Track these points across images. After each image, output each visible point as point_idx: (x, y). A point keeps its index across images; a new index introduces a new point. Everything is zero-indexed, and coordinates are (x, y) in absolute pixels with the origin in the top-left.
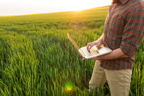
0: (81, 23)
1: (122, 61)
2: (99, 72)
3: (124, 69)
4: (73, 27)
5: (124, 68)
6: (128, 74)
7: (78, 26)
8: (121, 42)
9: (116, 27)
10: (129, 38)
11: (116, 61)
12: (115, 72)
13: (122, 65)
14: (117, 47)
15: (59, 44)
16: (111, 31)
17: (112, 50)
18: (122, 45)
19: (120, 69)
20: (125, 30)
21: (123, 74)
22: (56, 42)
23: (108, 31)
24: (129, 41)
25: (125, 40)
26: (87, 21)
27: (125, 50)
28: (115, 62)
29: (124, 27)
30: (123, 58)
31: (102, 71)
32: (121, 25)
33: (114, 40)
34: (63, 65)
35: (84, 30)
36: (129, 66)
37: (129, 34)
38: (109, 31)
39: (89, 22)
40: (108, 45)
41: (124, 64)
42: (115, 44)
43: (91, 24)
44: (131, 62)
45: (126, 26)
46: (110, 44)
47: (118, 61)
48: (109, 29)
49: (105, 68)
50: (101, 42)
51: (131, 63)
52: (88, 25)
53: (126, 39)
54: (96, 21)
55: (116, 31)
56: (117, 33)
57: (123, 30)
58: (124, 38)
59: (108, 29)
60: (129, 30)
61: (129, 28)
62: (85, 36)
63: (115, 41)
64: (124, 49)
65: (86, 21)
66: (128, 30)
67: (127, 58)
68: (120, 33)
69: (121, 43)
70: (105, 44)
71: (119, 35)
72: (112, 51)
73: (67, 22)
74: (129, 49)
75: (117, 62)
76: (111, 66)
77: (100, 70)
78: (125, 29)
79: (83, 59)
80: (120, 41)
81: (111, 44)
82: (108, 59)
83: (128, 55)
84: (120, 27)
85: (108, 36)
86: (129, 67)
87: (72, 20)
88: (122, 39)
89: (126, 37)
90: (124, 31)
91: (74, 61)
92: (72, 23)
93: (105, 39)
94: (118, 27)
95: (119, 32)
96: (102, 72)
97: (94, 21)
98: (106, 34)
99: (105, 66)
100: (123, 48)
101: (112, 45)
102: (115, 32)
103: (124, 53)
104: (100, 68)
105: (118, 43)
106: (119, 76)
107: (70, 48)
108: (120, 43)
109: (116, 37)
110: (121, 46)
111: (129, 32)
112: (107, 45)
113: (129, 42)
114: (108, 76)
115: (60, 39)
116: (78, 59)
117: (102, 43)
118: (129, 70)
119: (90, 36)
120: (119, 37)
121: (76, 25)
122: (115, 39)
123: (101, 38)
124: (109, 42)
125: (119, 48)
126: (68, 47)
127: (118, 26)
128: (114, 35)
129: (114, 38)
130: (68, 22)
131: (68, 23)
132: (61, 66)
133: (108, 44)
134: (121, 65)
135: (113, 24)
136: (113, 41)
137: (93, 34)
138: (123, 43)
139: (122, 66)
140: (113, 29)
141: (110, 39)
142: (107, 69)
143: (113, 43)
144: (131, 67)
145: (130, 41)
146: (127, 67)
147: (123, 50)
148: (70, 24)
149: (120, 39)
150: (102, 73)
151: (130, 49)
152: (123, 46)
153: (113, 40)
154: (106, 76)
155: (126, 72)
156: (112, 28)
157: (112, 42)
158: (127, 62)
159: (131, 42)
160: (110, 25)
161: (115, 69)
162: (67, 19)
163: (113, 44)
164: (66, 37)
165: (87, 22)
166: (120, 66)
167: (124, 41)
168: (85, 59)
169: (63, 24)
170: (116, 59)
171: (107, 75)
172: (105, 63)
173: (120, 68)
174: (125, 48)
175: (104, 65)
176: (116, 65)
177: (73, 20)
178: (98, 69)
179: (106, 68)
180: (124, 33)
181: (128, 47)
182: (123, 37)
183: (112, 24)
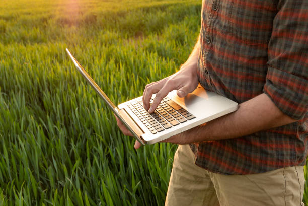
0: (95, 17)
1: (273, 139)
2: (192, 187)
3: (281, 167)
4: (65, 35)
5: (280, 164)
6: (295, 182)
7: (83, 30)
8: (266, 72)
9: (245, 17)
10: (293, 55)
11: (252, 142)
12: (252, 180)
13: (274, 152)
14: (254, 90)
15: (19, 100)
16: (228, 36)
17: (239, 103)
18: (270, 82)
19: (268, 168)
20: (278, 29)
21: (280, 185)
22: (7, 93)
23: (219, 32)
24: (294, 65)
25: (280, 64)
26: (116, 11)
27: (282, 100)
28: (251, 145)
29: (273, 17)
30: (278, 128)
31: (201, 182)
32: (264, 12)
33: (242, 67)
34: (44, 179)
35: (109, 42)
36: (298, 153)
37: (292, 40)
38: (222, 33)
39: (122, 14)
40: (222, 86)
41: (282, 149)
42: (247, 81)
43: (129, 18)
44: (301, 139)
45: (281, 13)
46: (228, 80)
47: (261, 142)
48: (221, 26)
49: (215, 170)
50: (193, 75)
51: (302, 142)
52: (118, 26)
53: (285, 58)
54: (147, 10)
55: (246, 34)
56: (251, 41)
57: (271, 30)
58: (277, 58)
59: (218, 27)
60: (293, 26)
61: (293, 21)
62: (116, 62)
63: (245, 71)
64: (281, 95)
65: (110, 9)
66: (289, 26)
67: (288, 125)
68: (260, 38)
69: (268, 77)
70: (209, 82)
71: (256, 46)
72: (239, 107)
73: (39, 16)
74: (297, 94)
75: (258, 144)
76: (236, 161)
77: (193, 179)
78: (278, 25)
79: (136, 144)
80: (261, 69)
81: (230, 83)
82: (227, 134)
83: (294, 115)
84: (260, 17)
85: (216, 51)
86: (298, 157)
87: (59, 8)
88: (270, 61)
89: (282, 55)
90: (276, 30)
91: (88, 160)
92: (59, 21)
93: (208, 63)
94: (254, 16)
95: (257, 36)
96: (201, 187)
97: (139, 11)
98: (212, 47)
99: (216, 163)
100: (276, 92)
101: (235, 84)
102: (243, 37)
103: (281, 109)
104: (194, 173)
105: (256, 74)
106: (265, 193)
107: (66, 111)
108: (261, 75)
109: (246, 53)
110: (268, 86)
111: (294, 32)
112: (217, 85)
113: (295, 68)
114: (225, 198)
115: (22, 79)
116: (100, 148)
117: (199, 81)
118: (298, 168)
119: (135, 62)
120: (258, 53)
121: (74, 28)
122: (245, 61)
123: (193, 63)
124: (225, 72)
125: (262, 92)
126: (58, 109)
127: (252, 13)
128: (242, 46)
129: (240, 59)
130: (45, 15)
131: (44, 20)
132: (38, 182)
133: (220, 82)
134: (272, 155)
135: (236, 9)
136: (239, 70)
137: (144, 54)
138: (274, 74)
139: (275, 156)
140: (234, 27)
141: (227, 64)
142: (221, 173)
143: (236, 78)
144: (302, 156)
145: (299, 66)
146: (291, 159)
147: (275, 99)
148: (50, 21)
149: (261, 61)
150: (201, 191)
151: (300, 93)
152: (275, 86)
153: (239, 65)
154: (220, 200)
155: (289, 177)
156: (234, 21)
157: (236, 73)
158: (288, 140)
159: (301, 70)
160: (224, 12)
161: (251, 169)
162: (40, 6)
163: (239, 81)
164: (45, 72)
165: (114, 13)
166: (269, 156)
167: (278, 68)
168: (146, 142)
169: (25, 23)
170: (254, 135)
171: (224, 195)
172: (214, 151)
173: (269, 162)
174: (285, 90)
175: (211, 159)
176: (253, 154)
177: (62, 10)
178: (188, 177)
179: (221, 169)
180: (276, 38)
181: (291, 88)
182: (270, 53)
183: (231, 9)
